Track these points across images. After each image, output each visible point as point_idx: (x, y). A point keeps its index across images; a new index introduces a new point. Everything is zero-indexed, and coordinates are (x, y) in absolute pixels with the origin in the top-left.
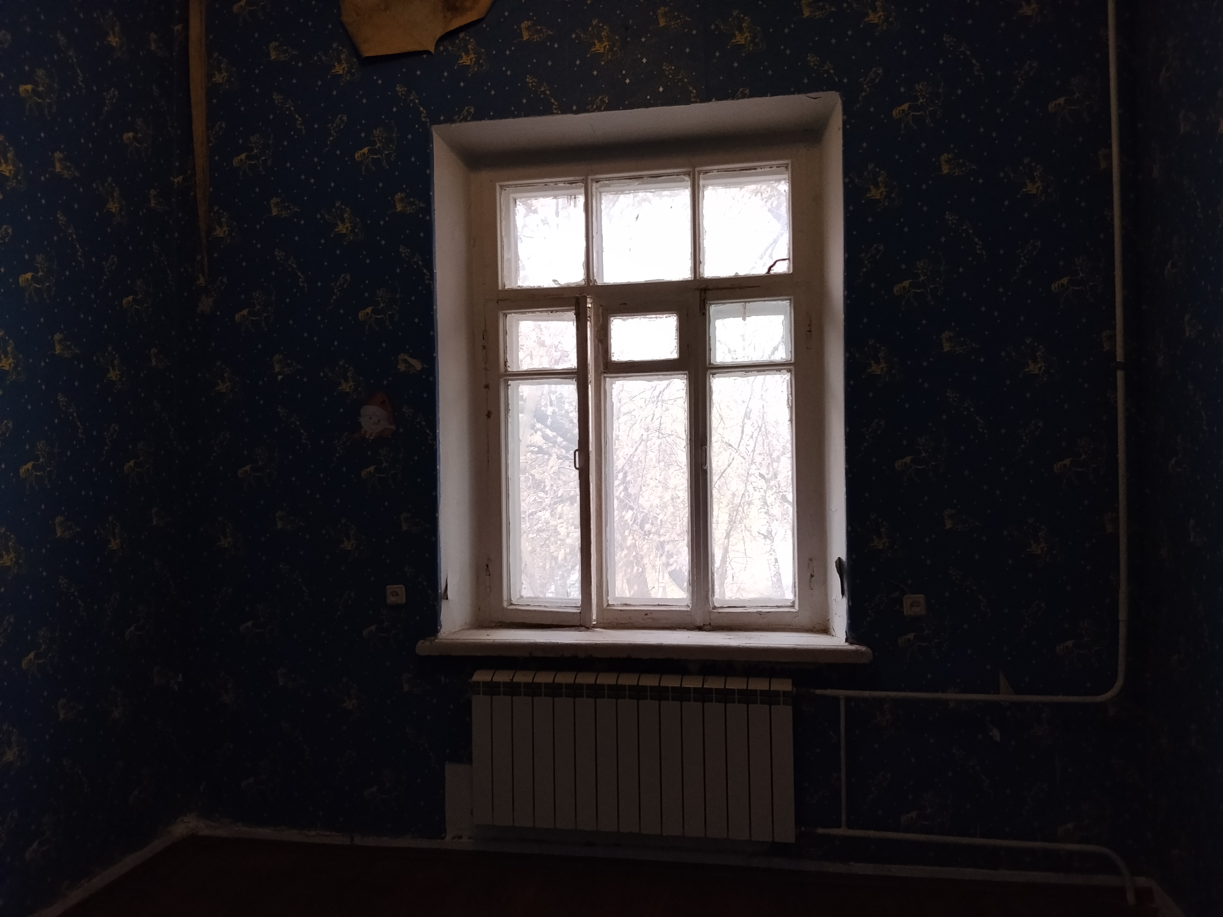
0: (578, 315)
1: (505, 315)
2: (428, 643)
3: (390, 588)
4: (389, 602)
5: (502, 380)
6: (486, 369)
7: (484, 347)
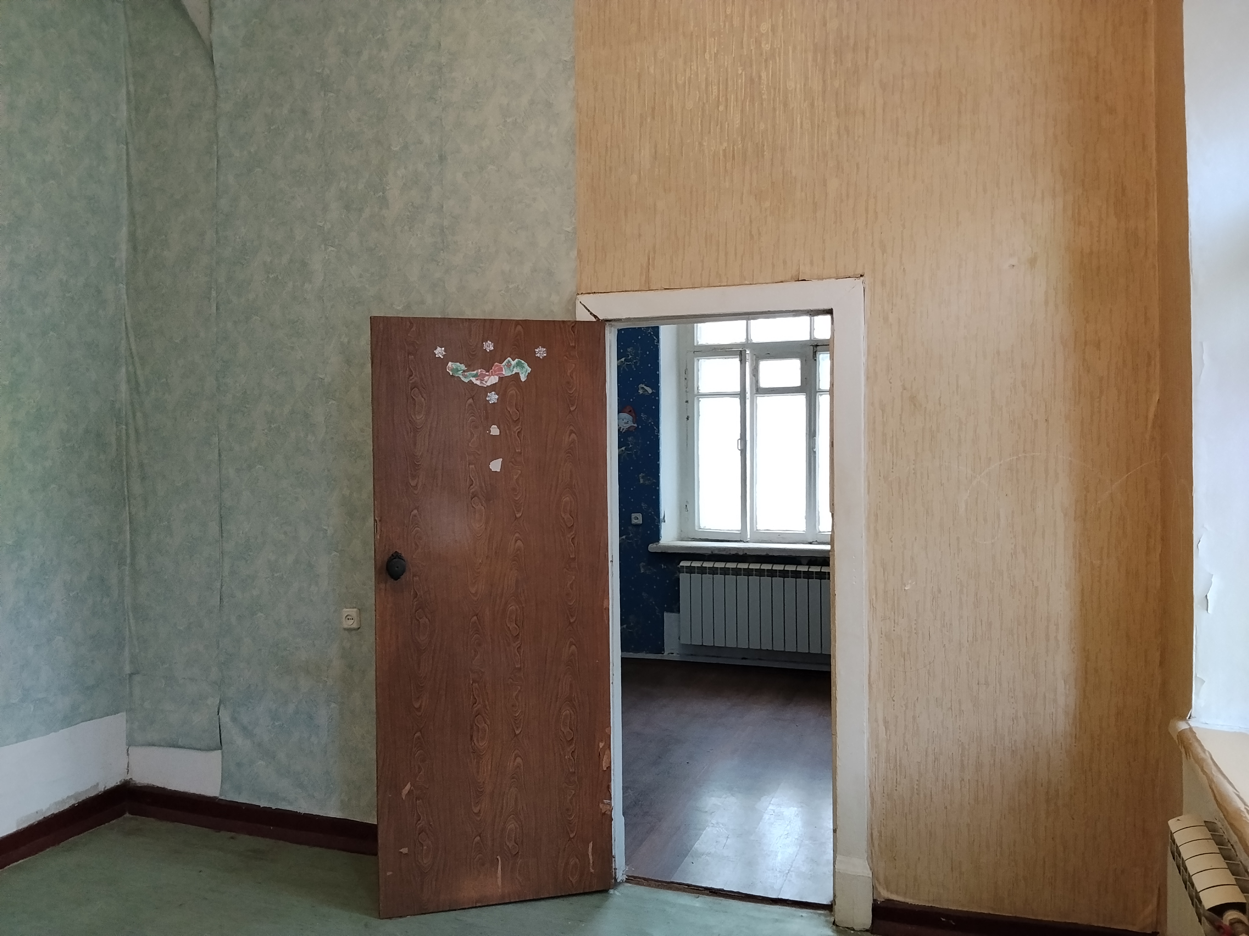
0: (741, 361)
1: (698, 360)
2: (655, 545)
3: (633, 515)
4: (633, 522)
5: (696, 398)
6: (686, 392)
7: (686, 379)
